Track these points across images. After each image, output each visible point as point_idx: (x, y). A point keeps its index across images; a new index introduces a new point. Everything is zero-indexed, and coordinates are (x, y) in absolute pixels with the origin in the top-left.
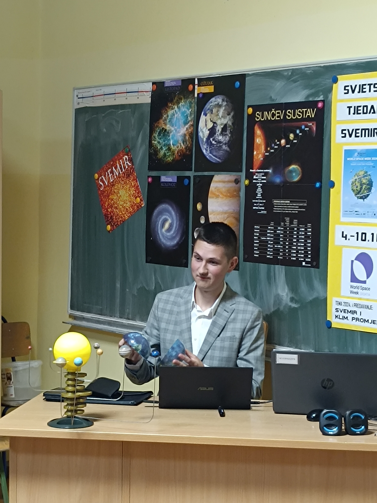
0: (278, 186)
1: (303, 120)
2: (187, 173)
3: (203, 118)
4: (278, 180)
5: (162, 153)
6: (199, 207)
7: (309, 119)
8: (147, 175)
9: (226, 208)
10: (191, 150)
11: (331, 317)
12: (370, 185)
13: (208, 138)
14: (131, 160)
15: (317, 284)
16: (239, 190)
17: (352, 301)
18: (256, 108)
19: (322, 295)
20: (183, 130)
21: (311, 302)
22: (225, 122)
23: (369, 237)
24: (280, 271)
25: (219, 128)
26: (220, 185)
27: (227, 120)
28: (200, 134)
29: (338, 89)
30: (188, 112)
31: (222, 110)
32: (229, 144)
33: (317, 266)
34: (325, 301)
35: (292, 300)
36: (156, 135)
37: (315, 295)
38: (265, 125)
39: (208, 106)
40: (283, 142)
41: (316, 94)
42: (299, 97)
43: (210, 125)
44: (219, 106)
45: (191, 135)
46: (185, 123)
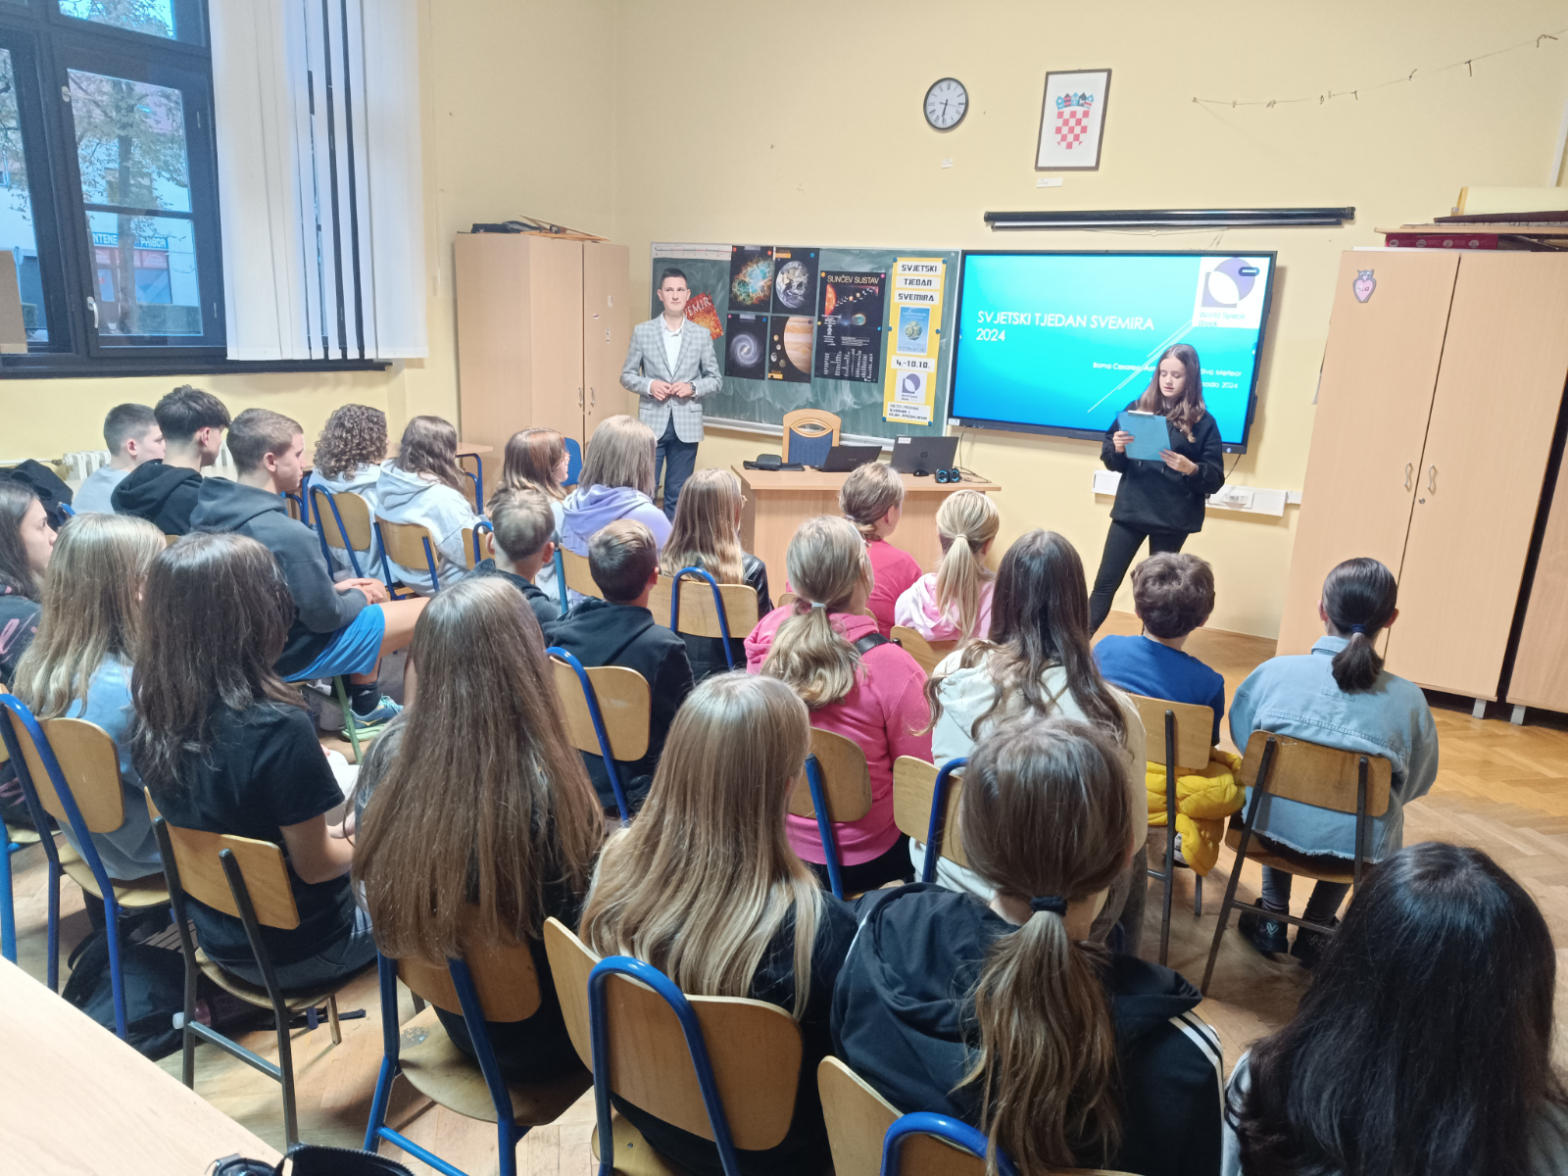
0: (846, 328)
1: (868, 284)
2: (765, 314)
3: (780, 276)
4: (846, 323)
5: (741, 298)
6: (776, 338)
7: (872, 284)
8: (727, 313)
9: (800, 340)
10: (769, 297)
11: (886, 414)
12: (920, 331)
13: (785, 291)
14: (710, 301)
15: (875, 393)
16: (812, 329)
17: (903, 405)
18: (828, 273)
19: (879, 400)
20: (762, 283)
21: (870, 405)
22: (800, 280)
23: (918, 364)
24: (846, 384)
25: (795, 284)
26: (796, 324)
27: (804, 279)
28: (778, 287)
29: (897, 267)
30: (767, 270)
31: (797, 273)
32: (804, 296)
33: (876, 382)
34: (882, 404)
35: (855, 403)
36: (736, 284)
37: (873, 400)
38: (836, 286)
39: (785, 267)
40: (851, 298)
41: (880, 268)
42: (866, 269)
43: (787, 281)
44: (795, 268)
45: (769, 287)
46: (764, 278)
